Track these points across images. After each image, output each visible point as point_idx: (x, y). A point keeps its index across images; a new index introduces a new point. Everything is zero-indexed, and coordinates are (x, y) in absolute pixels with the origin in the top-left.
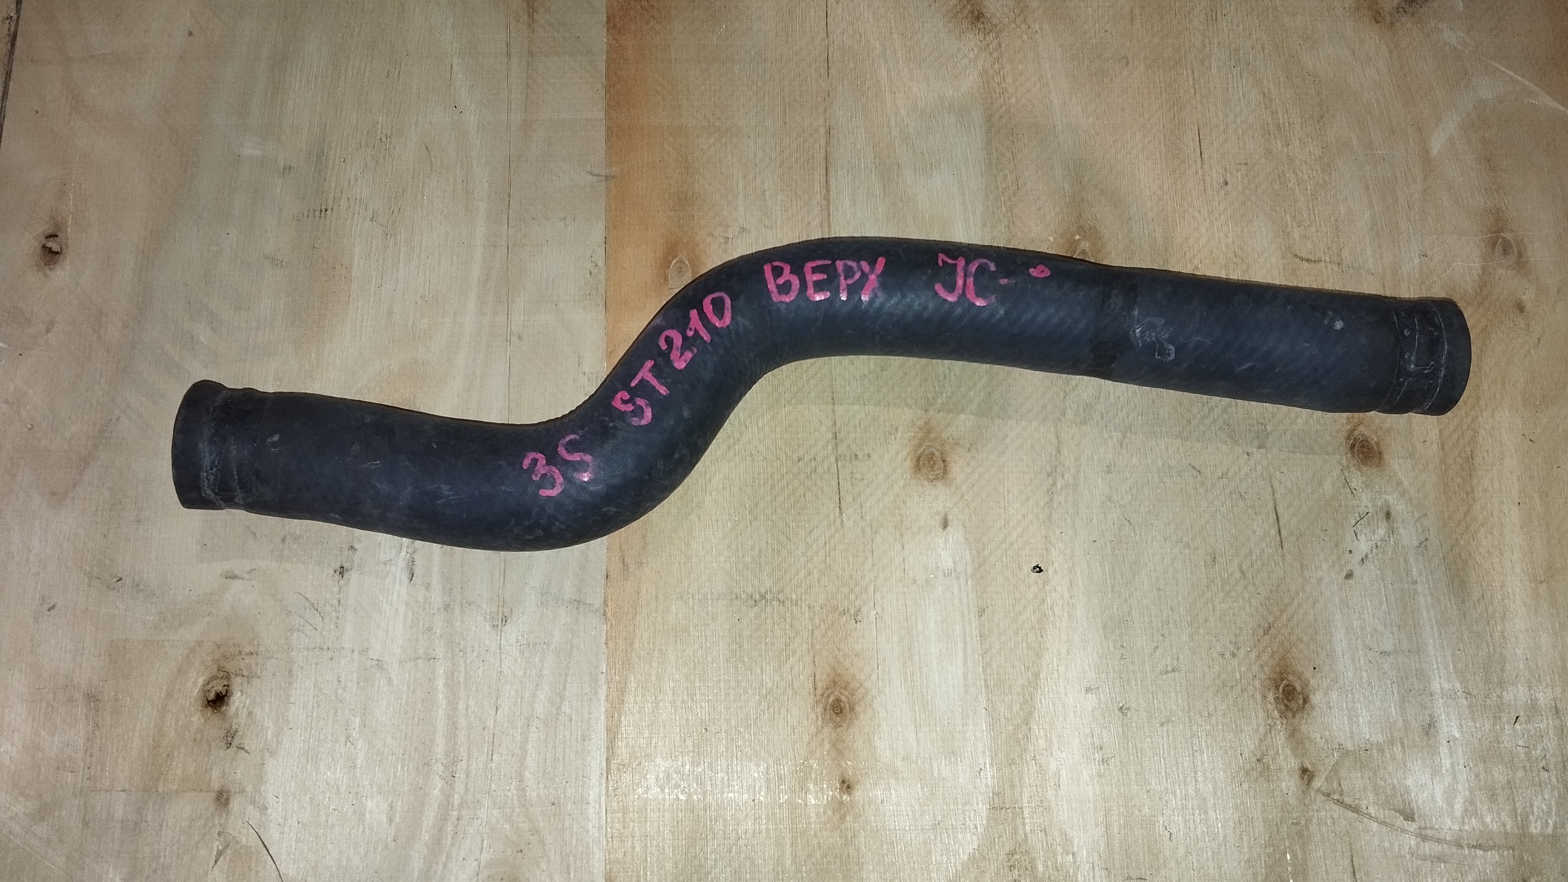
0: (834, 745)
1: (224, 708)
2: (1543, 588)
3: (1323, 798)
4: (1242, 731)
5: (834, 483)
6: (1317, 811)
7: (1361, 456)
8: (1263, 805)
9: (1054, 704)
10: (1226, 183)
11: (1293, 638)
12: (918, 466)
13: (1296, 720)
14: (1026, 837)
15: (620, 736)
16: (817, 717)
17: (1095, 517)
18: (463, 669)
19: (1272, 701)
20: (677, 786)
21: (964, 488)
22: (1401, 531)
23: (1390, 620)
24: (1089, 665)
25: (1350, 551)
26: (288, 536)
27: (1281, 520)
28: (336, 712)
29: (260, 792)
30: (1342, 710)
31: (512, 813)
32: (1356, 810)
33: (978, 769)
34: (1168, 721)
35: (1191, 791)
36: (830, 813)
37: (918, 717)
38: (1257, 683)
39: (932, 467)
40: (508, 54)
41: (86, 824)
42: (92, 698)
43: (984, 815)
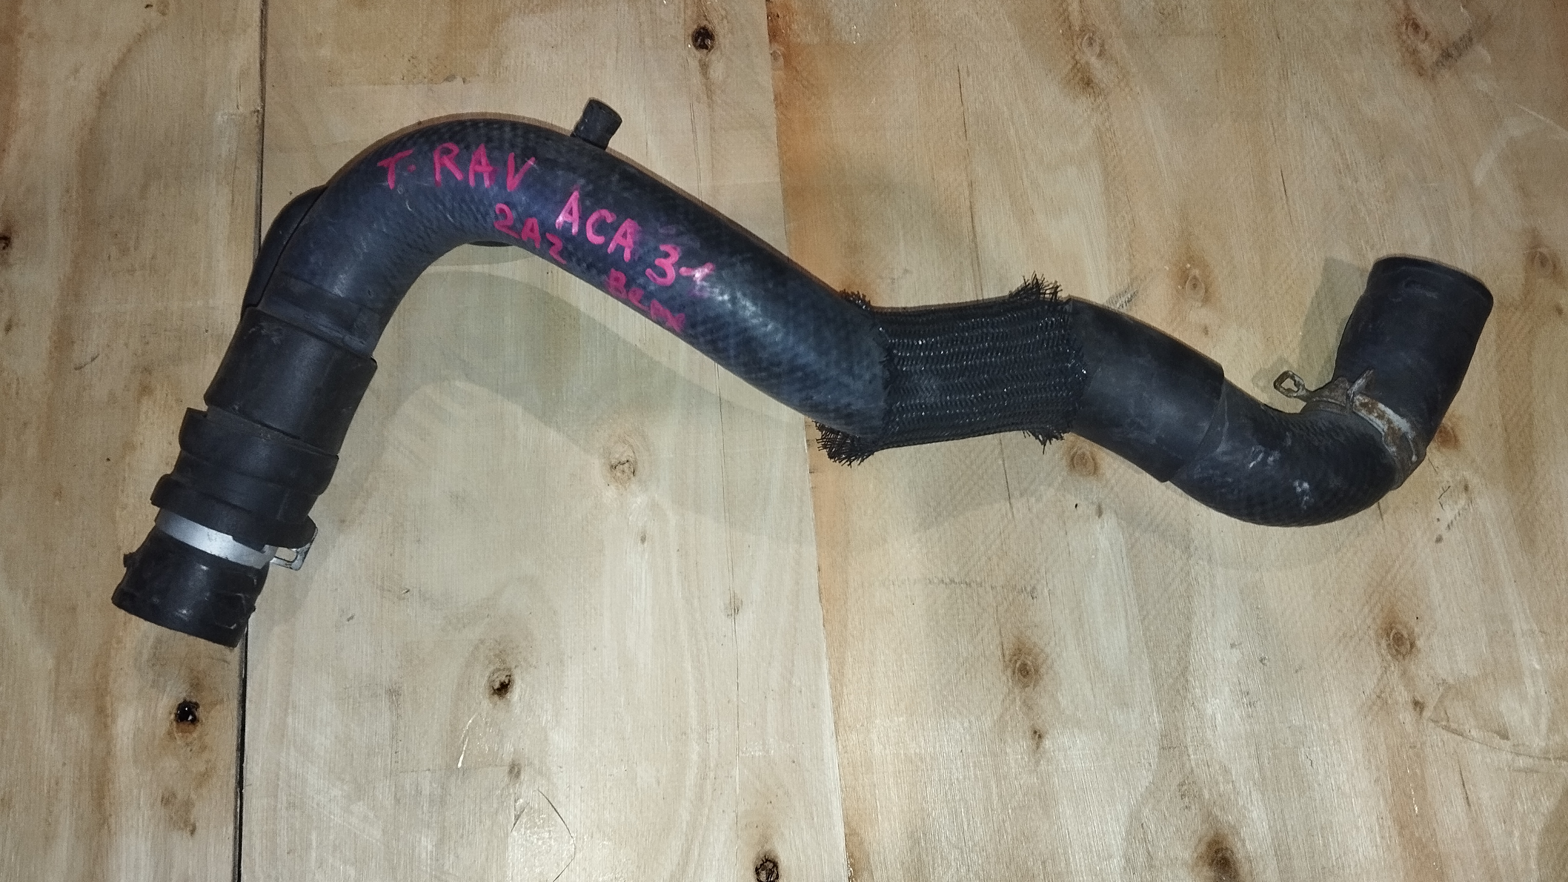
0: (1024, 702)
1: (508, 695)
3: (1433, 725)
4: (1362, 673)
5: (1003, 482)
6: (1430, 736)
7: (1440, 440)
8: (1385, 733)
9: (1205, 659)
11: (1398, 594)
13: (1406, 661)
14: (1192, 771)
15: (843, 703)
16: (1008, 679)
18: (706, 652)
19: (1385, 647)
21: (1113, 481)
22: (1478, 500)
23: (1475, 574)
24: (1232, 625)
28: (603, 694)
29: (545, 763)
30: (1443, 651)
31: (760, 770)
32: (1461, 734)
33: (1147, 716)
34: (1301, 668)
35: (1325, 725)
36: (1026, 759)
37: (1092, 675)
38: (1371, 633)
39: (1085, 465)
40: (694, 131)
41: (397, 801)
42: (394, 693)
43: (1156, 754)
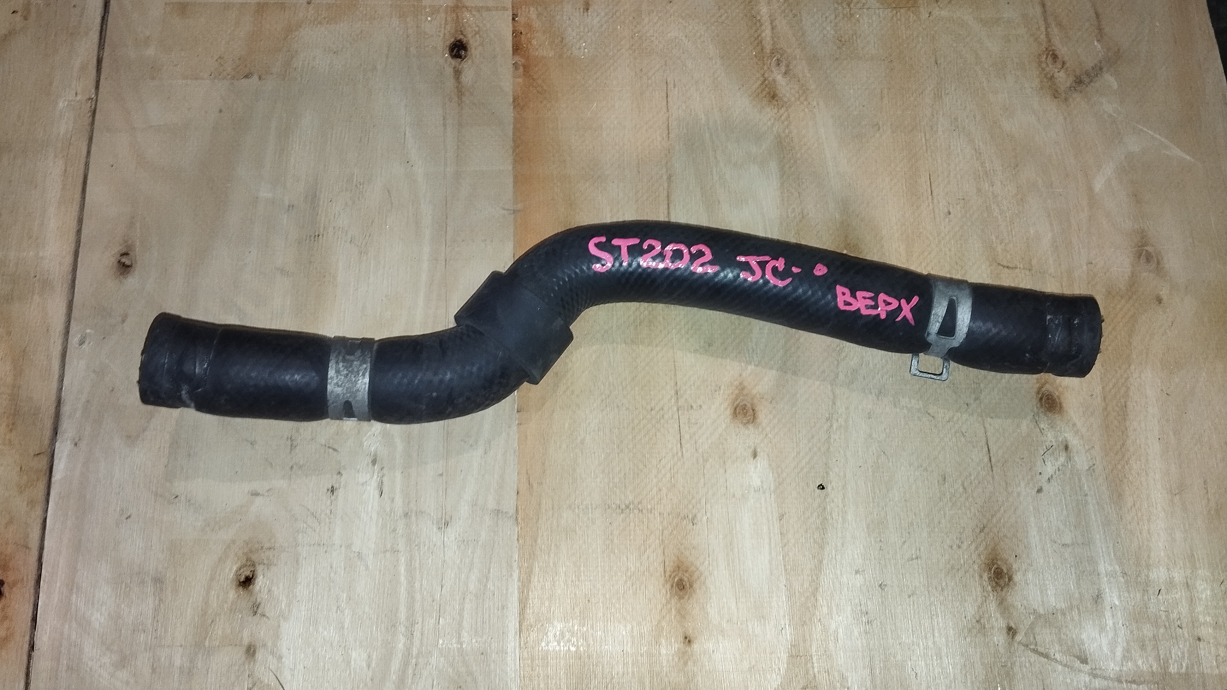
0: (679, 612)
1: (251, 587)
2: (1177, 499)
3: (1023, 648)
4: (965, 601)
5: (676, 426)
6: (1019, 657)
7: (1047, 405)
8: (981, 653)
9: (833, 583)
10: (950, 213)
11: (1001, 534)
12: (735, 414)
13: (1004, 593)
14: (815, 676)
15: (528, 606)
16: (667, 591)
17: (860, 449)
18: (418, 558)
19: (987, 579)
20: (569, 641)
21: (768, 429)
22: (1076, 459)
23: (1069, 521)
24: (858, 554)
25: (1040, 473)
26: (295, 467)
27: (991, 452)
28: (330, 589)
29: (277, 646)
30: (1036, 585)
31: (454, 660)
32: (1046, 656)
33: (780, 629)
34: (913, 594)
35: (930, 644)
36: (676, 659)
37: (737, 591)
38: (976, 567)
39: (745, 415)
40: (445, 125)
41: (154, 670)
42: (158, 581)
43: (785, 661)
